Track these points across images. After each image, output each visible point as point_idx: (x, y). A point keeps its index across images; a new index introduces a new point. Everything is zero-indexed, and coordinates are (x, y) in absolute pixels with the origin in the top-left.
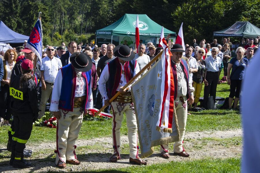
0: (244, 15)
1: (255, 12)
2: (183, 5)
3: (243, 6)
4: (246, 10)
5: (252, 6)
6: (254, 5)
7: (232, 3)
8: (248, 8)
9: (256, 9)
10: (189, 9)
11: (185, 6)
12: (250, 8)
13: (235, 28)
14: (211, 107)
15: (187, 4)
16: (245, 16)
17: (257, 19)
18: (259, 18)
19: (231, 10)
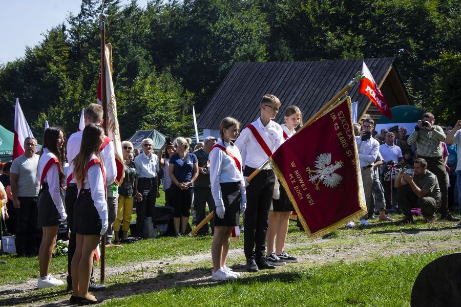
0: (146, 121)
1: (161, 117)
2: (50, 111)
3: (144, 107)
4: (148, 114)
5: (156, 107)
6: (158, 105)
7: (126, 104)
8: (151, 111)
9: (161, 111)
10: (60, 116)
11: (53, 112)
12: (154, 109)
13: (137, 140)
14: (150, 234)
15: (56, 108)
16: (148, 123)
17: (166, 127)
18: (168, 125)
19: (126, 114)
